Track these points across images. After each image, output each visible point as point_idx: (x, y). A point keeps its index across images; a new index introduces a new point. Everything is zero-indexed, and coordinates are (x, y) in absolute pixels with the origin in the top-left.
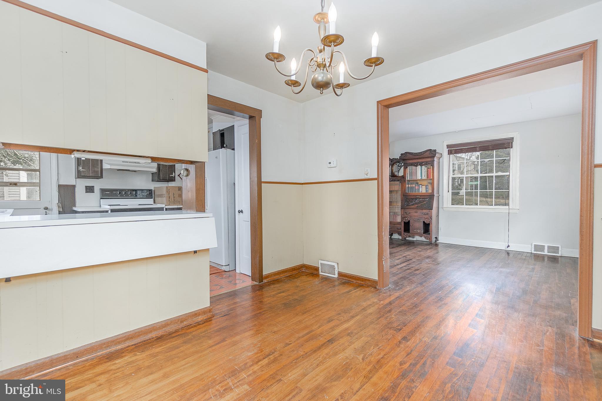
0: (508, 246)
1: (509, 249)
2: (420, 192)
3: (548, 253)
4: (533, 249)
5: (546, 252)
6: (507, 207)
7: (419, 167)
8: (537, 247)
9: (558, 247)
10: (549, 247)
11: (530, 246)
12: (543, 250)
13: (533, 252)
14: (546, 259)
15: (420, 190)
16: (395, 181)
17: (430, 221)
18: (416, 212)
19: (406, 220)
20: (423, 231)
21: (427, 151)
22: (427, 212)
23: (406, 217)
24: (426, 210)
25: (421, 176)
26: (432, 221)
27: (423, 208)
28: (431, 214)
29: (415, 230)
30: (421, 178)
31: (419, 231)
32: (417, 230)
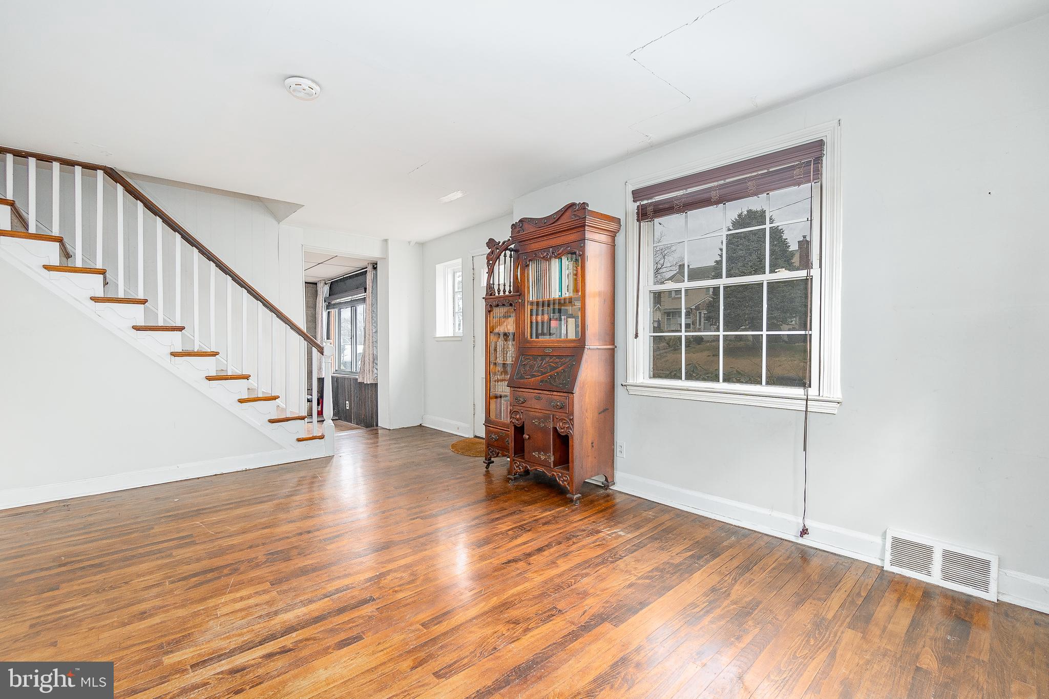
0: (804, 532)
1: (805, 541)
2: (563, 337)
3: (945, 578)
4: (888, 557)
5: (935, 577)
6: (798, 392)
7: (555, 263)
8: (903, 549)
9: (986, 564)
10: (949, 557)
11: (879, 540)
12: (925, 567)
13: (888, 567)
14: (937, 603)
15: (563, 331)
16: (504, 305)
17: (568, 428)
18: (539, 399)
19: (517, 420)
20: (552, 459)
21: (565, 211)
22: (562, 399)
23: (517, 413)
24: (559, 394)
25: (561, 290)
26: (573, 427)
27: (554, 385)
28: (570, 407)
29: (534, 452)
30: (560, 294)
31: (543, 458)
32: (539, 453)
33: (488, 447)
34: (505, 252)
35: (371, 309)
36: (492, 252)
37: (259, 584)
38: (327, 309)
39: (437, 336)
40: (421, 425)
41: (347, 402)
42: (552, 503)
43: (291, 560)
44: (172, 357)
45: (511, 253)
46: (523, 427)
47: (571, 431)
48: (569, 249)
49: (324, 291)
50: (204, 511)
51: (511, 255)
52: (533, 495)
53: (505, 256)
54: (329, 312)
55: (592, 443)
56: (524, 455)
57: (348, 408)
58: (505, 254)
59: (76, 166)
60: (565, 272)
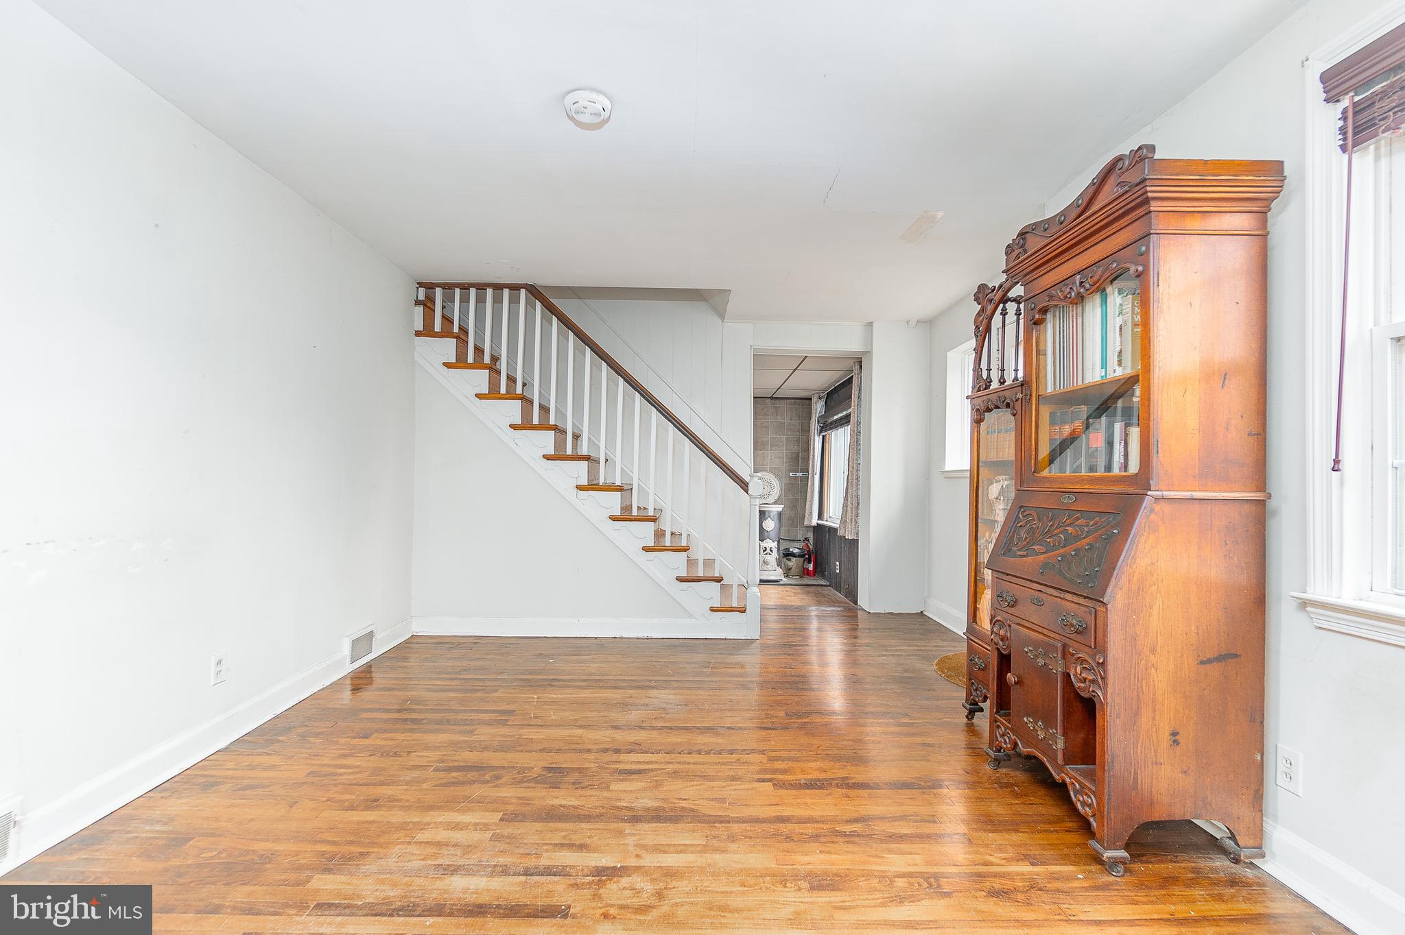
16: (997, 407)
17: (1093, 681)
18: (1039, 603)
19: (1002, 640)
20: (1061, 744)
21: (1101, 183)
22: (1081, 611)
23: (1002, 625)
24: (1076, 599)
25: (1104, 365)
26: (1105, 684)
27: (1065, 578)
28: (1100, 634)
29: (1028, 716)
30: (1103, 374)
31: (1041, 735)
32: (1035, 722)
33: (970, 679)
34: (1004, 307)
35: (856, 429)
36: (982, 310)
37: (493, 811)
38: (821, 432)
39: (946, 469)
40: (922, 612)
41: (838, 563)
42: (1053, 846)
43: (559, 788)
44: (579, 491)
45: (1019, 307)
46: (1008, 656)
47: (1100, 694)
48: (1115, 265)
49: (818, 407)
50: (557, 684)
51: (1018, 310)
52: (1020, 809)
53: (1004, 313)
54: (823, 436)
55: (1174, 734)
56: (1009, 715)
57: (838, 571)
58: (1004, 309)
59: (504, 289)
60: (1115, 322)
